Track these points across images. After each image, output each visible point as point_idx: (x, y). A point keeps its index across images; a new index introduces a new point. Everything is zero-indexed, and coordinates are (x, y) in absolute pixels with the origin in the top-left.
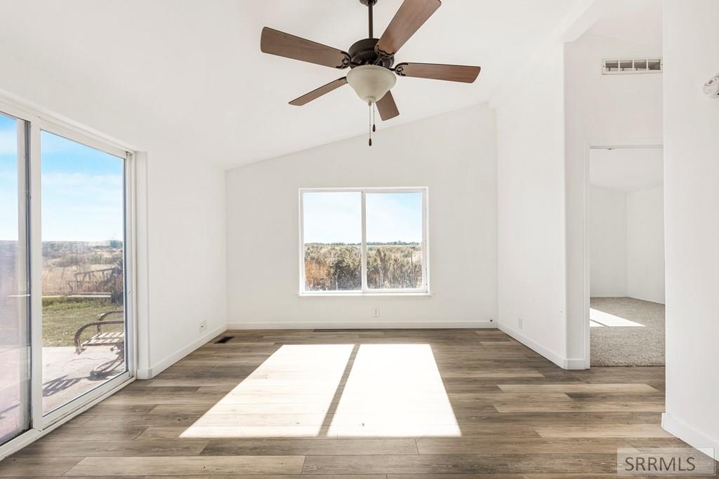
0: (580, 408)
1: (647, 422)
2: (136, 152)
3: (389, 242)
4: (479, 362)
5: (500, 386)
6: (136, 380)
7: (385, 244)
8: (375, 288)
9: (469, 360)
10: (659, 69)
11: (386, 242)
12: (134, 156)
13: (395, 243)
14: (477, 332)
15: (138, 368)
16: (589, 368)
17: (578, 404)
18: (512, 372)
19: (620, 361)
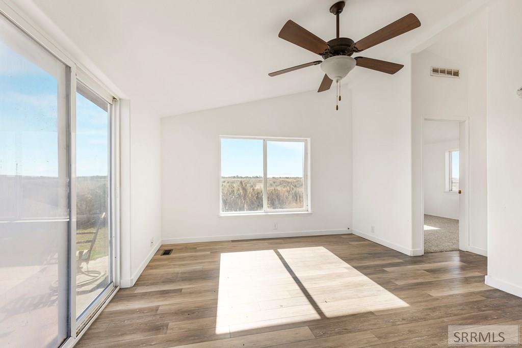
0: (438, 278)
1: (476, 282)
2: (120, 99)
3: (230, 176)
4: (360, 255)
5: (386, 269)
6: (120, 289)
7: (226, 178)
8: (274, 209)
9: (353, 255)
10: (458, 76)
11: (227, 176)
12: (119, 102)
13: (234, 177)
14: (343, 236)
15: (121, 279)
16: (423, 254)
17: (435, 276)
18: (384, 260)
19: (436, 249)
